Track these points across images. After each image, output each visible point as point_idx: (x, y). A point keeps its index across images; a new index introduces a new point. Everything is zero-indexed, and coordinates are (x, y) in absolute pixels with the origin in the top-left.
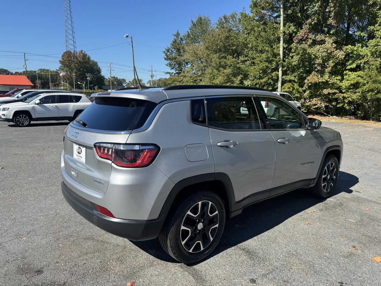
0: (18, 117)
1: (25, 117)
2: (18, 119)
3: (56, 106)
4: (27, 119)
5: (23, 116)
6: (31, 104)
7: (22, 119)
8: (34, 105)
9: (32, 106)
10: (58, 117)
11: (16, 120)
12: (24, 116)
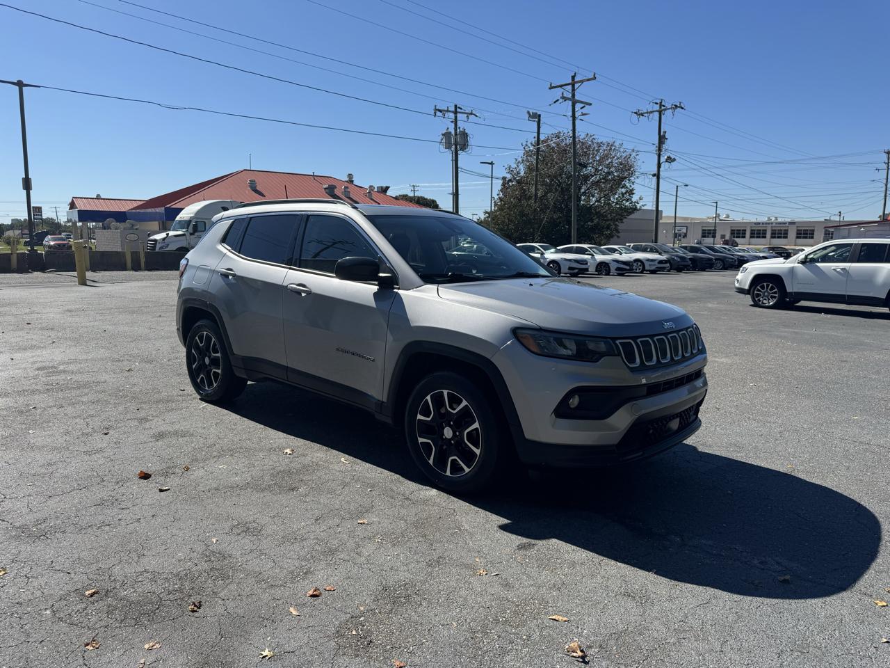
0: (758, 287)
1: (772, 288)
2: (758, 290)
3: (843, 269)
4: (775, 293)
5: (768, 286)
6: (791, 262)
7: (767, 291)
8: (796, 265)
9: (792, 265)
10: (845, 295)
11: (754, 293)
12: (771, 285)
